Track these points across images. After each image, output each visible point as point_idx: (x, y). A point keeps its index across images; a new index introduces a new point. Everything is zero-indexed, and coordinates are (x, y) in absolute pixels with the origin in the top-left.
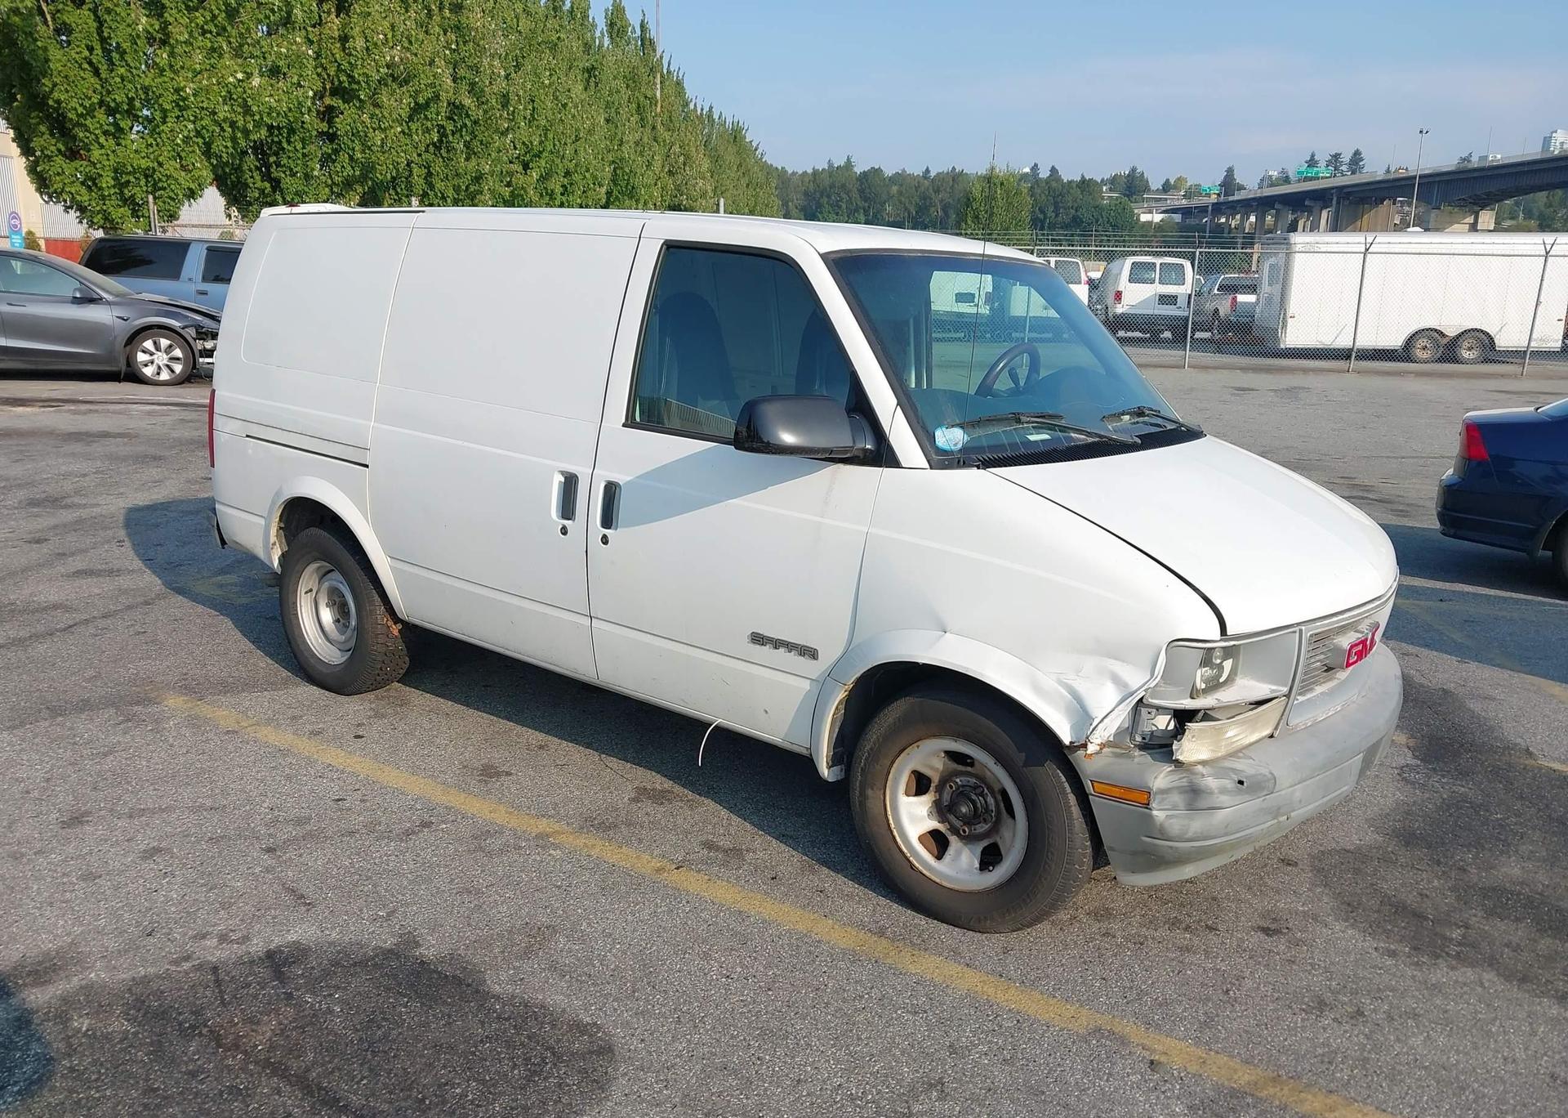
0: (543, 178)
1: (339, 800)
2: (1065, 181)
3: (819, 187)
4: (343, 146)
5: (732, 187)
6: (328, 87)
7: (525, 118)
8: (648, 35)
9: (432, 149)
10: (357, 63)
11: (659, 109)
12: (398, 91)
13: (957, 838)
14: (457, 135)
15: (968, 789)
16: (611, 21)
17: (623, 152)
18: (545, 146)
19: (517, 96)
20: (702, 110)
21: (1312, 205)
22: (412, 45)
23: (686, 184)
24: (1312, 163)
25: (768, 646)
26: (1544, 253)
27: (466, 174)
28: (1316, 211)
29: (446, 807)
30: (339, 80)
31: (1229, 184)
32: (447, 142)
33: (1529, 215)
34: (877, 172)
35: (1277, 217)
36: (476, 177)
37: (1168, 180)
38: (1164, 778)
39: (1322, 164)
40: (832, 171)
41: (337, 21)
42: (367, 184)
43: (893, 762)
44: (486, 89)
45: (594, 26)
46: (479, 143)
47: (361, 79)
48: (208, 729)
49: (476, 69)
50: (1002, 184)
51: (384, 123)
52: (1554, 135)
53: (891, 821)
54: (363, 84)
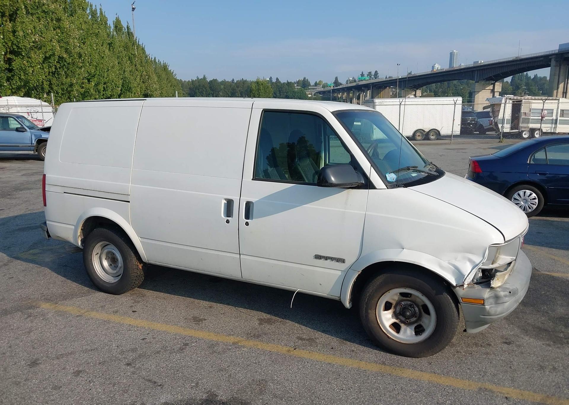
0: (97, 85)
1: (144, 339)
2: (282, 83)
3: (194, 86)
4: (16, 73)
5: (165, 87)
6: (8, 50)
7: (88, 62)
8: (130, 31)
9: (51, 74)
10: (20, 41)
11: (137, 59)
12: (37, 52)
13: (403, 324)
14: (62, 69)
15: (407, 306)
16: (116, 26)
17: (125, 75)
18: (96, 73)
19: (85, 53)
20: (152, 59)
21: (364, 89)
22: (42, 34)
23: (149, 86)
24: (362, 75)
25: (322, 259)
26: (454, 103)
27: (66, 84)
28: (365, 91)
29: (189, 336)
30: (13, 48)
31: (336, 83)
32: (57, 71)
33: (431, 91)
34: (215, 81)
35: (353, 93)
36: (70, 85)
37: (316, 82)
38: (487, 294)
39: (366, 75)
40: (198, 80)
41: (10, 25)
42: (26, 88)
43: (379, 299)
44: (72, 51)
45: (110, 27)
46: (70, 72)
47: (22, 47)
48: (68, 316)
49: (68, 43)
50: (262, 84)
51: (33, 64)
52: (435, 65)
53: (379, 321)
54: (24, 49)
